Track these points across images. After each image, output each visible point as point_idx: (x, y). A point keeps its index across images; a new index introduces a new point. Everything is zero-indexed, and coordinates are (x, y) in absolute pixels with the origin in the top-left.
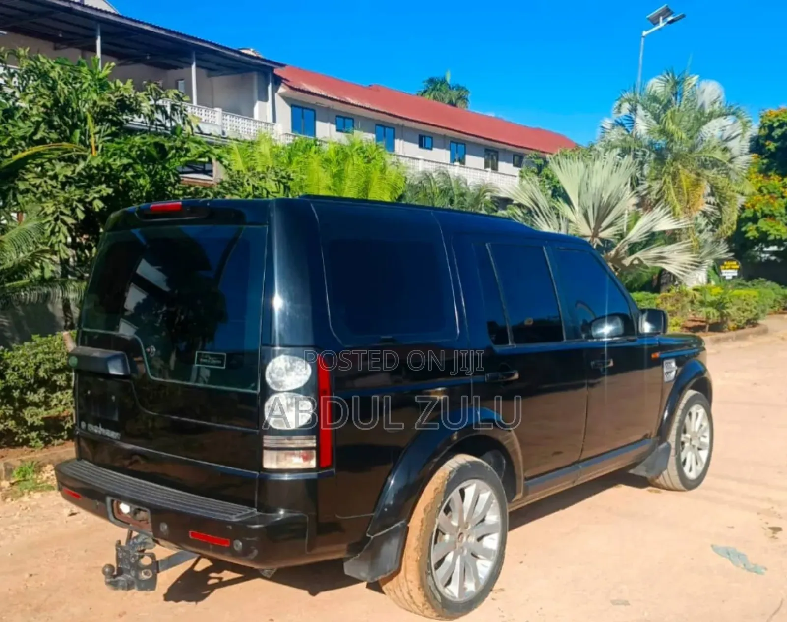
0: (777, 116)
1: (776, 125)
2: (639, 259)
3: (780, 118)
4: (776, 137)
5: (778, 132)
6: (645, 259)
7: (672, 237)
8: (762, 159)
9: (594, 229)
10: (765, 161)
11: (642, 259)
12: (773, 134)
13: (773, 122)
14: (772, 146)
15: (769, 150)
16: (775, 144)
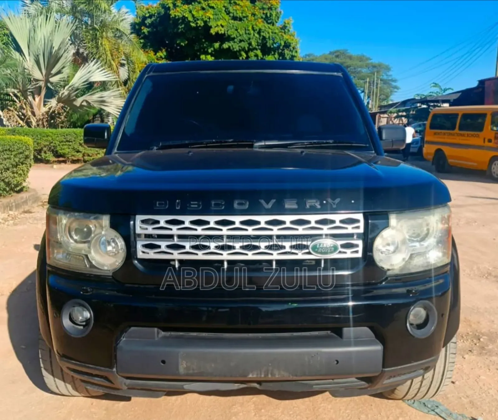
0: (147, 9)
1: (147, 15)
2: (87, 102)
3: (150, 11)
4: (148, 24)
5: (149, 21)
6: (92, 102)
7: (104, 86)
8: (140, 39)
9: (45, 76)
10: (142, 41)
11: (90, 101)
12: (146, 22)
13: (146, 14)
14: (145, 30)
15: (144, 33)
16: (148, 30)
